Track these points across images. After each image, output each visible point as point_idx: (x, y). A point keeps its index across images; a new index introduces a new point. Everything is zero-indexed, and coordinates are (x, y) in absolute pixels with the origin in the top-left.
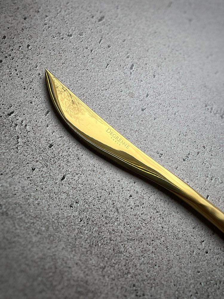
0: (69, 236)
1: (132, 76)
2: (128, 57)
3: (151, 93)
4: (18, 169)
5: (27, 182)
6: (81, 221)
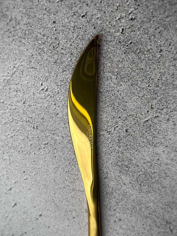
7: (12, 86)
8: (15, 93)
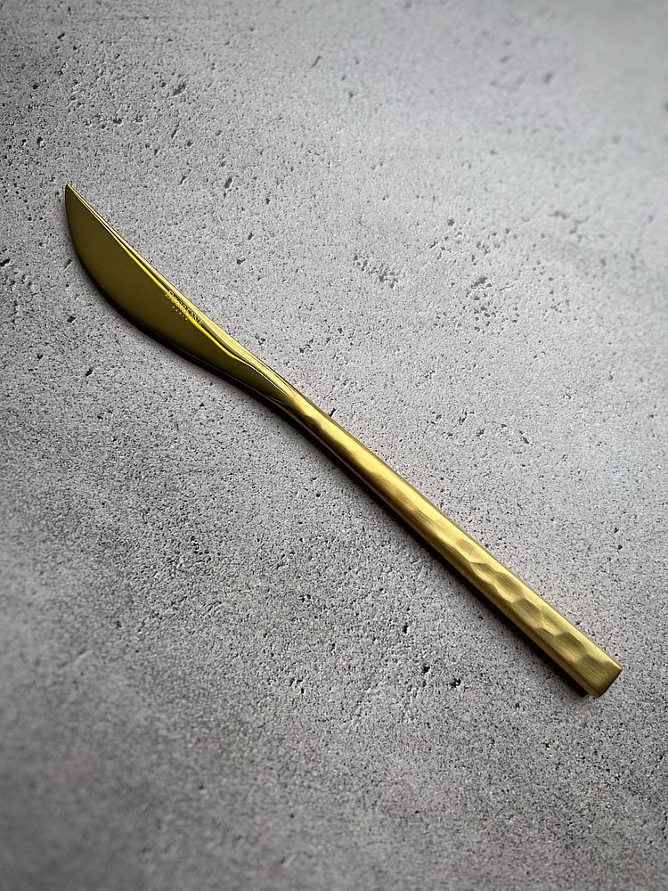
0: (93, 462)
1: (227, 200)
2: (222, 165)
3: (258, 231)
4: (14, 356)
5: (30, 376)
6: (115, 440)
7: (360, 675)
8: (353, 663)
